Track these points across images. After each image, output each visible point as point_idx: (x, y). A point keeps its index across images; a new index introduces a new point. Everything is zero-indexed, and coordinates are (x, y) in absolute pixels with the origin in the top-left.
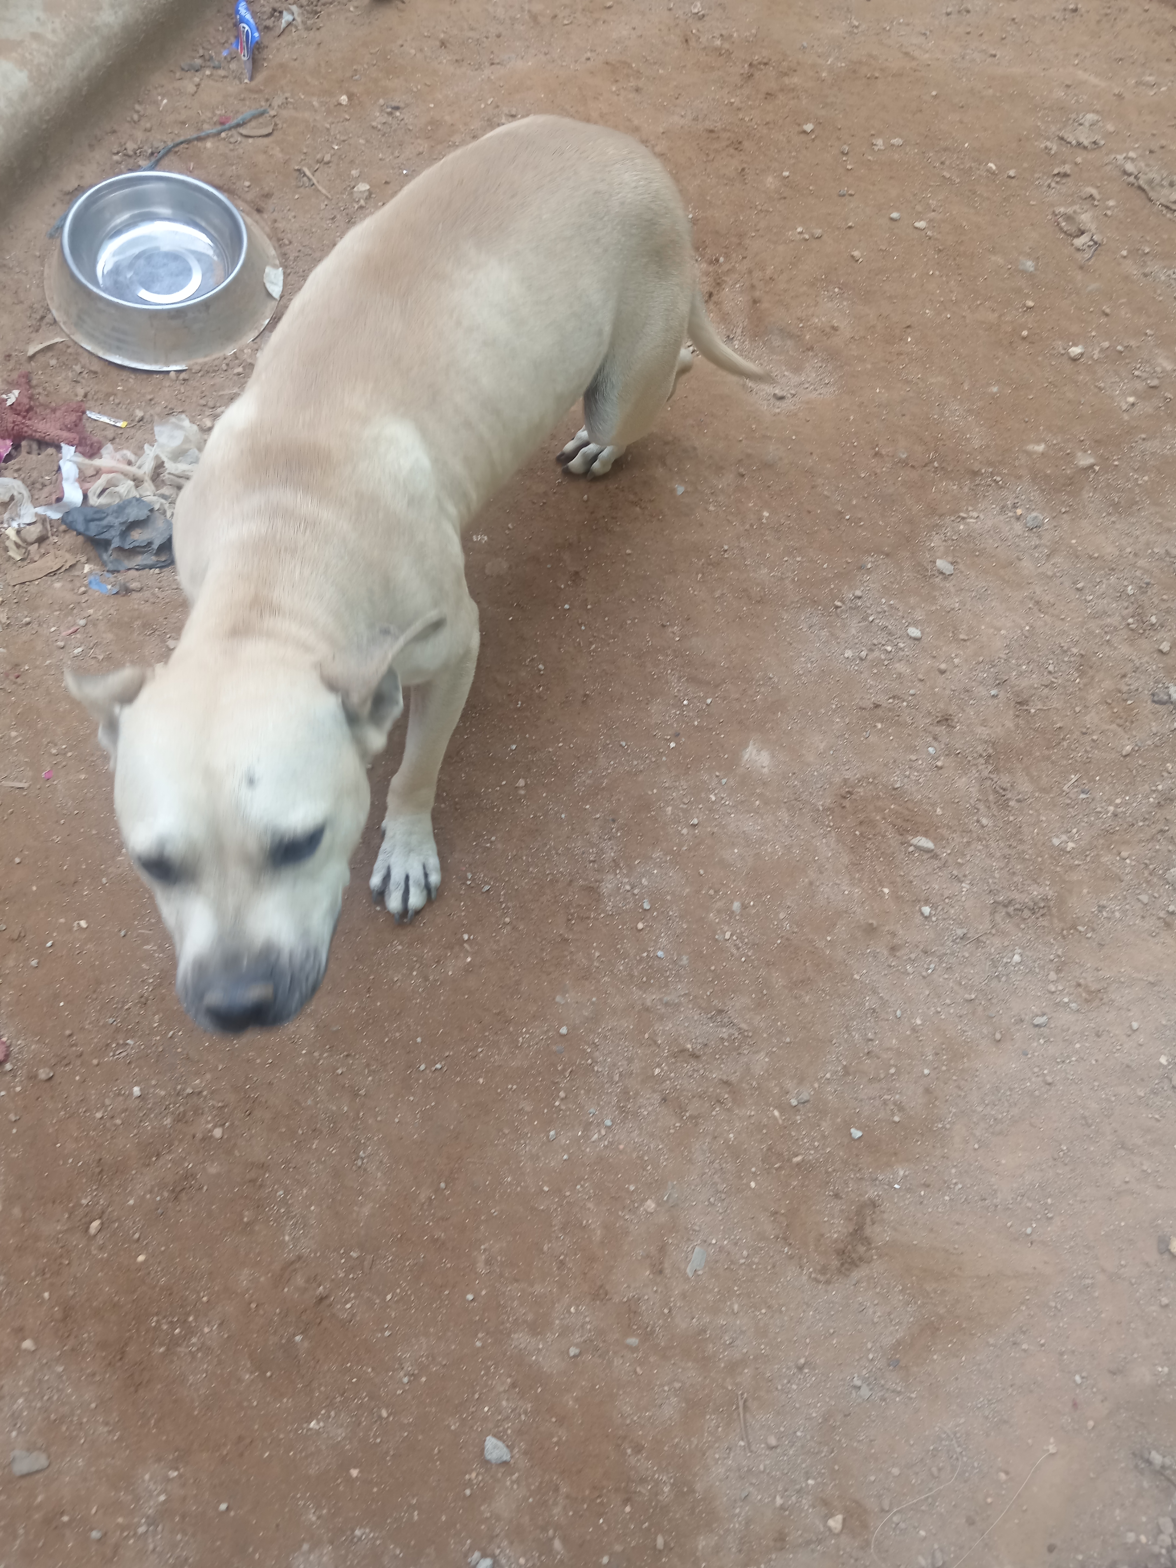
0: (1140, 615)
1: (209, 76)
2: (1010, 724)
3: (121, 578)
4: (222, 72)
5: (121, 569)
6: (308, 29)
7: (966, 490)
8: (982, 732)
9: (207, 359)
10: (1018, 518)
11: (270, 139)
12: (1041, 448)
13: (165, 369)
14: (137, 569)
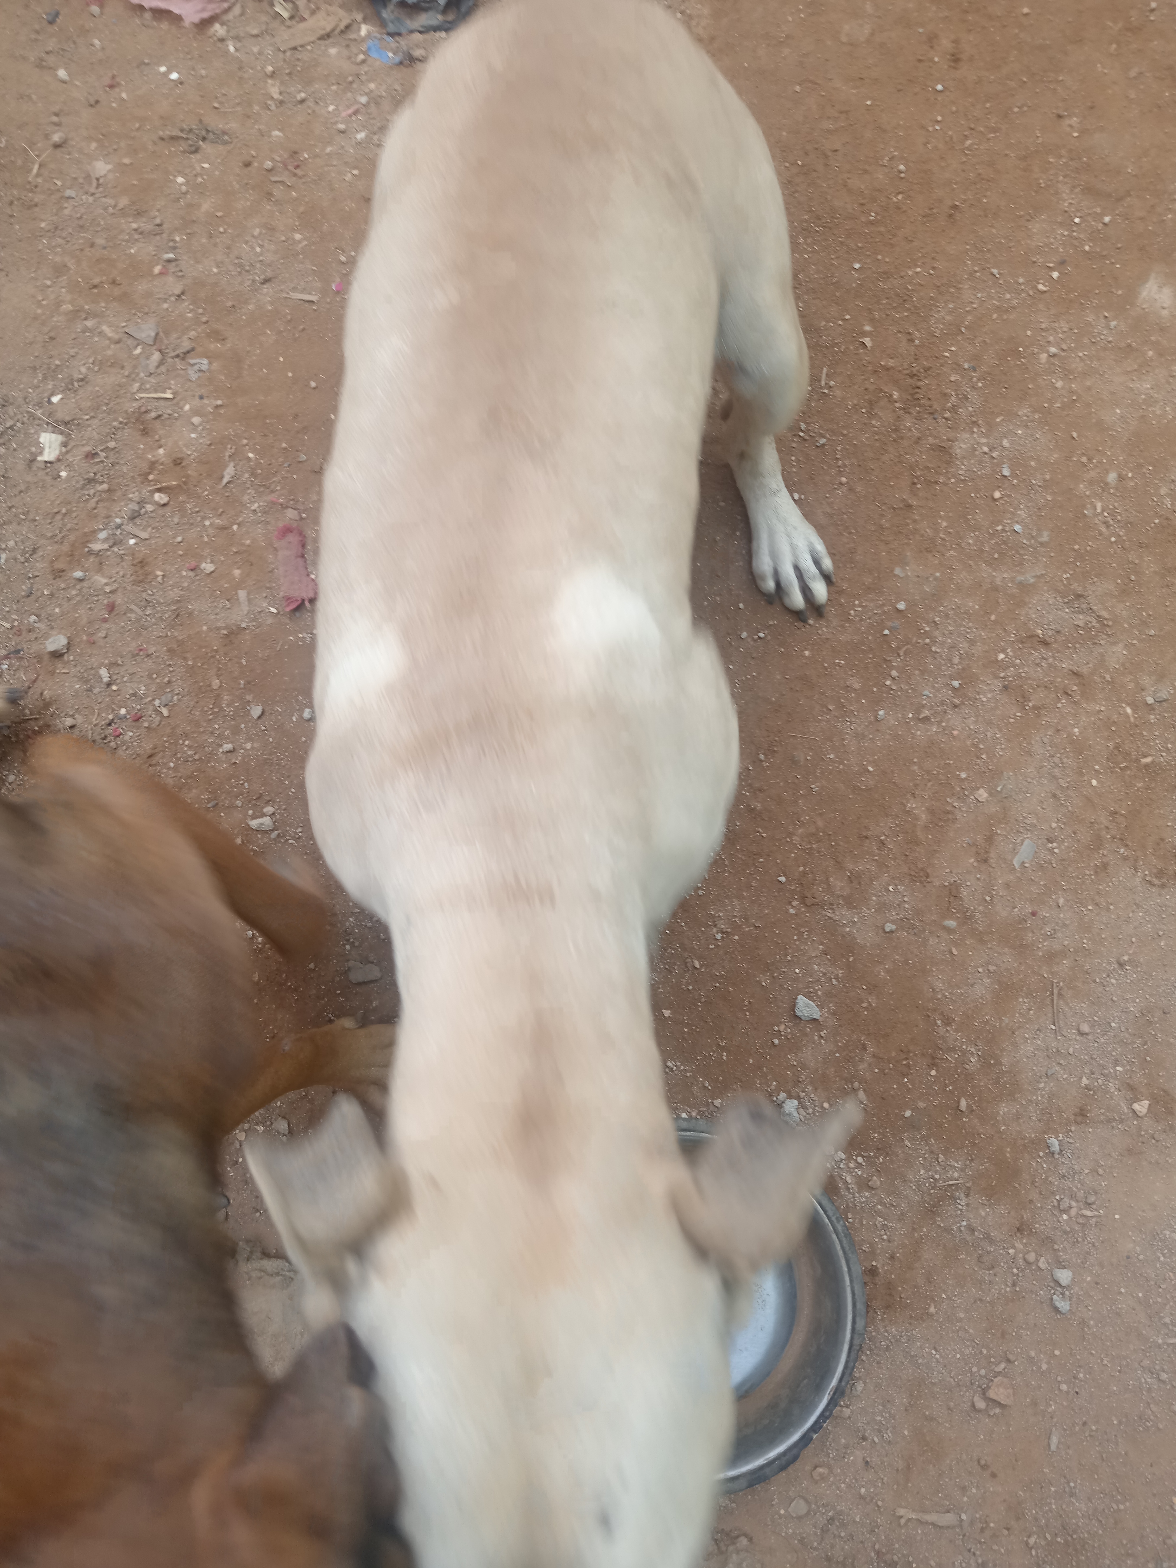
3: (403, 42)
5: (403, 31)
14: (420, 32)
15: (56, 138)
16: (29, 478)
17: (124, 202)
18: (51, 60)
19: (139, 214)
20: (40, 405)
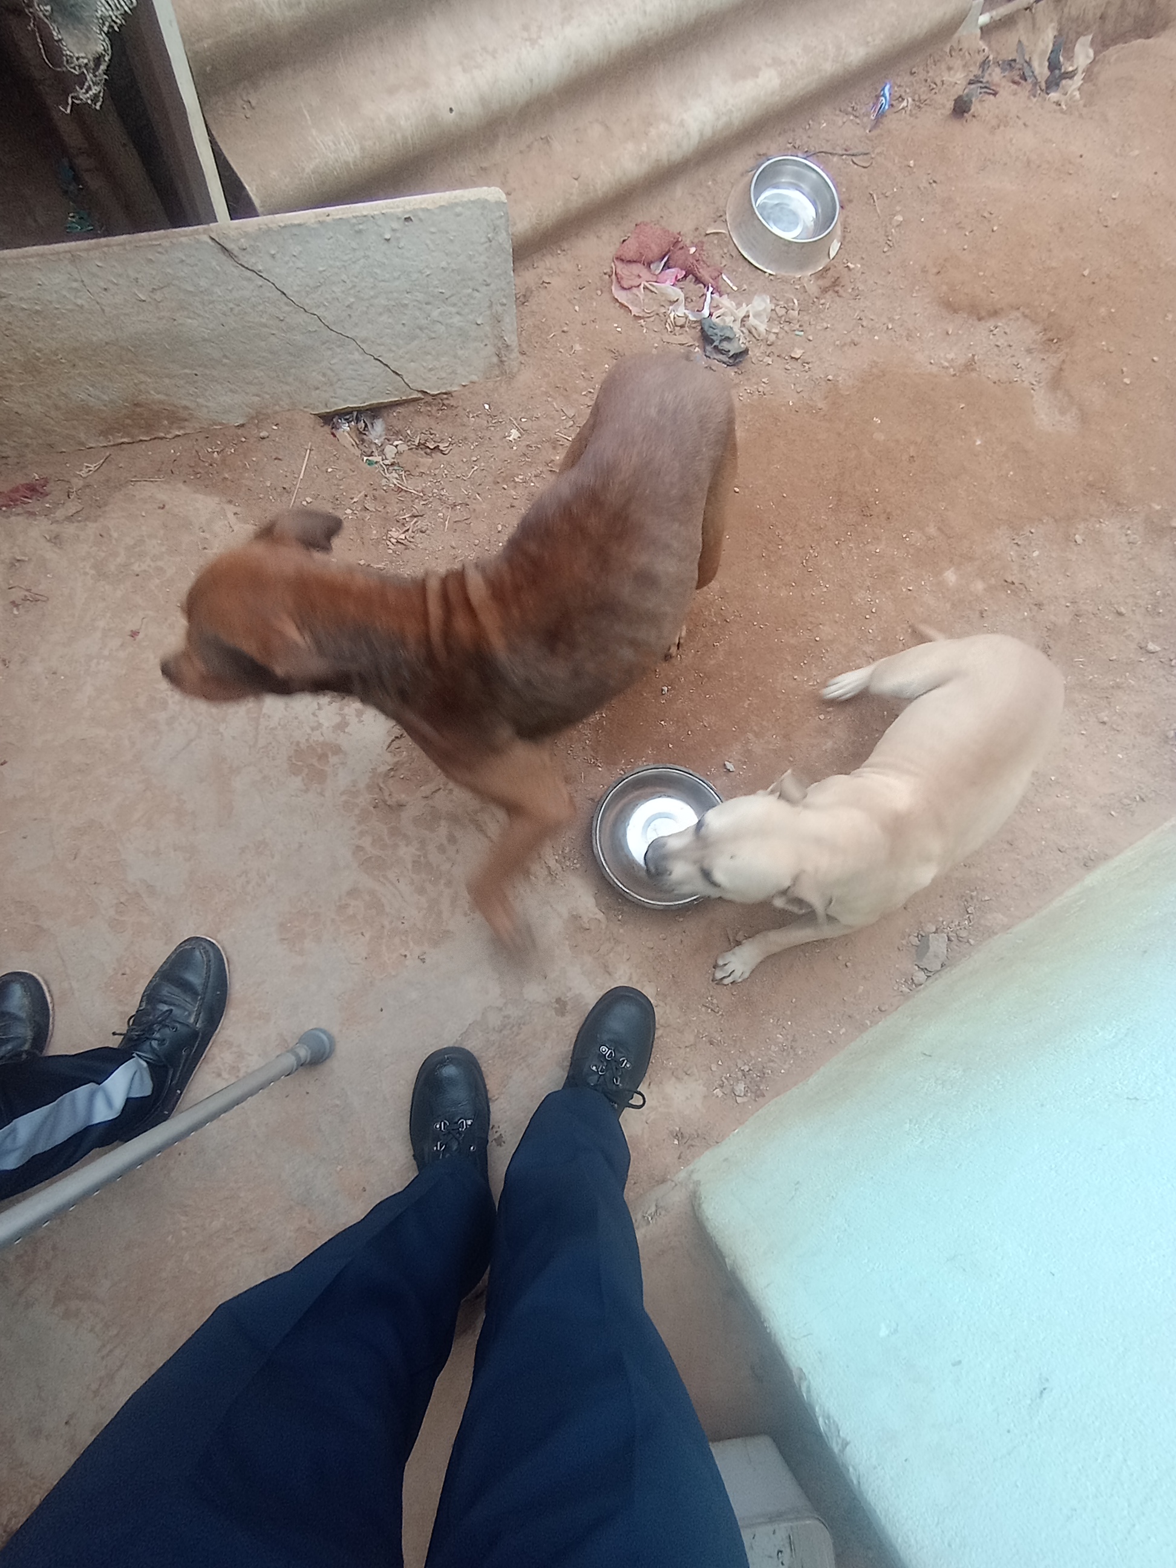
0: (1155, 607)
1: (852, 120)
2: (1067, 621)
4: (858, 121)
5: (712, 357)
6: (911, 115)
7: (1110, 510)
8: (1052, 618)
9: (786, 274)
10: (1127, 535)
11: (866, 170)
12: (1158, 508)
13: (765, 270)
15: (565, 329)
16: (500, 443)
17: (581, 363)
18: (575, 301)
19: (585, 370)
20: (516, 419)
